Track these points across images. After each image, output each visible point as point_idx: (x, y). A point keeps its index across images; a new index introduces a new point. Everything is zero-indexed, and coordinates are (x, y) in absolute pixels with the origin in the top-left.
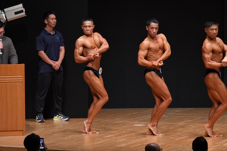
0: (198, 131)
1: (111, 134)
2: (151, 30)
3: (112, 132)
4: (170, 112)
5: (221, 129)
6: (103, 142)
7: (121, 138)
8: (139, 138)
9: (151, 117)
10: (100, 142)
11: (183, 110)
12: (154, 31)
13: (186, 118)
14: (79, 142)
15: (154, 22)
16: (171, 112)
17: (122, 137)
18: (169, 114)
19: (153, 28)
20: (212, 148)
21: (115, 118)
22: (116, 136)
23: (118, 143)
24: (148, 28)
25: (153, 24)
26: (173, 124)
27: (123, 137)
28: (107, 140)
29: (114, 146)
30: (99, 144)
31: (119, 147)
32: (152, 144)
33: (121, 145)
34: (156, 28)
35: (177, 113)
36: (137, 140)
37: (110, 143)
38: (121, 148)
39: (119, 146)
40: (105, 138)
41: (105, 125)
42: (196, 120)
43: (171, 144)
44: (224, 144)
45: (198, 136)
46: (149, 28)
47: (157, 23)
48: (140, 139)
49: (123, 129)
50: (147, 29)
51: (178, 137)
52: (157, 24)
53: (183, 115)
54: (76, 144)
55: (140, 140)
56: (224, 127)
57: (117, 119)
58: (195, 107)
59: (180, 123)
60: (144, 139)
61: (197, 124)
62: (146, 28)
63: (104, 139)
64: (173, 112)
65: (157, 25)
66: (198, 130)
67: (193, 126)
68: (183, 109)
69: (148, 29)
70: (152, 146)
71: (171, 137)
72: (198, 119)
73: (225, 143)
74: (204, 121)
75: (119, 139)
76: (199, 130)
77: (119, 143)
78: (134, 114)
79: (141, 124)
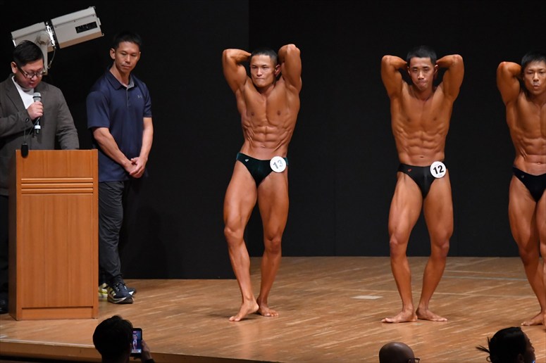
0: (507, 313)
1: (300, 317)
3: (303, 313)
6: (281, 335)
7: (324, 327)
8: (366, 328)
10: (275, 337)
11: (473, 263)
12: (420, 76)
13: (479, 281)
14: (225, 335)
17: (325, 325)
19: (416, 70)
21: (312, 280)
22: (314, 323)
23: (315, 339)
26: (449, 295)
27: (330, 326)
28: (292, 332)
29: (308, 346)
30: (273, 340)
31: (320, 349)
33: (325, 345)
34: (425, 69)
35: (459, 268)
36: (361, 333)
37: (297, 339)
38: (324, 350)
39: (319, 346)
40: (285, 328)
42: (504, 287)
43: (443, 344)
45: (508, 323)
48: (369, 330)
51: (458, 327)
53: (472, 274)
54: (217, 340)
55: (370, 332)
57: (315, 282)
58: (501, 256)
60: (378, 330)
61: (506, 296)
63: (285, 330)
64: (451, 265)
66: (508, 311)
67: (496, 302)
68: (474, 260)
71: (444, 326)
72: (509, 283)
74: (524, 288)
75: (319, 329)
76: (512, 310)
77: (318, 339)
78: (355, 272)
79: (373, 295)
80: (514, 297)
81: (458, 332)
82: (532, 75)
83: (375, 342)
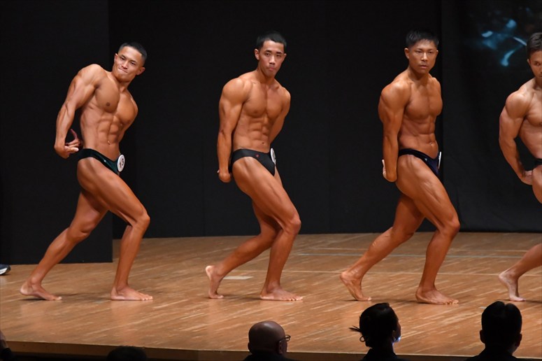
0: (380, 290)
1: (169, 300)
2: (264, 57)
3: (170, 295)
4: (313, 245)
6: (147, 320)
7: (192, 310)
8: (236, 310)
9: (268, 258)
10: (141, 321)
11: (347, 240)
12: (273, 60)
13: (352, 257)
14: (88, 321)
15: (273, 40)
16: (317, 244)
17: (194, 307)
18: (314, 248)
19: (269, 53)
20: (413, 330)
21: (180, 261)
22: (181, 305)
23: (184, 323)
24: (259, 53)
25: (271, 43)
26: (321, 274)
27: (198, 308)
28: (159, 316)
29: (175, 330)
30: (139, 325)
31: (187, 333)
32: (266, 325)
33: (193, 328)
34: (278, 54)
35: (331, 246)
36: (231, 314)
37: (164, 323)
38: (192, 334)
39: (186, 330)
40: (152, 311)
41: (155, 278)
43: (315, 323)
44: (442, 319)
46: (261, 53)
47: (280, 42)
48: (239, 312)
49: (198, 289)
50: (257, 56)
51: (330, 306)
52: (281, 45)
53: (344, 251)
54: (81, 327)
55: (241, 313)
57: (184, 263)
59: (338, 269)
60: (249, 311)
61: (379, 273)
62: (256, 53)
63: (152, 314)
64: (323, 243)
65: (279, 48)
66: (381, 288)
67: (369, 279)
68: (346, 237)
69: (260, 57)
70: (266, 328)
71: (315, 305)
75: (187, 311)
76: (384, 287)
77: (186, 322)
78: (225, 251)
79: (243, 276)
81: (329, 310)
83: (245, 324)
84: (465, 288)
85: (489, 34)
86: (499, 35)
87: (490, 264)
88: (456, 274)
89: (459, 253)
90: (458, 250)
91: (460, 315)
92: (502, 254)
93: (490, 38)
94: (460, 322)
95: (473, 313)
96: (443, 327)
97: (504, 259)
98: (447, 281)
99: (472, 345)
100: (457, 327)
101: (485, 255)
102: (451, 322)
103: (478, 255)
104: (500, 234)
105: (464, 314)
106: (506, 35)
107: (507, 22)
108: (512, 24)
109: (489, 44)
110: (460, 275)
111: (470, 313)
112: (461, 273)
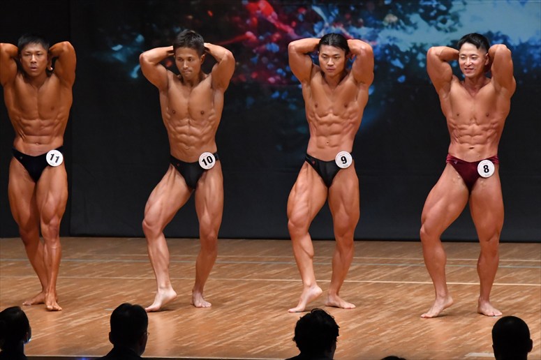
5: (65, 287)
20: (42, 332)
42: (6, 268)
44: (69, 321)
45: (9, 304)
56: (70, 283)
66: (9, 292)
72: (11, 264)
73: (73, 320)
74: (25, 268)
80: (15, 277)
82: (29, 57)
84: (92, 291)
85: (119, 47)
86: (129, 49)
87: (114, 268)
88: (83, 277)
89: (86, 258)
90: (84, 254)
91: (86, 317)
92: (126, 258)
93: (119, 51)
94: (87, 324)
95: (99, 315)
96: (71, 329)
97: (129, 263)
98: (74, 284)
99: (98, 346)
100: (84, 329)
101: (110, 259)
102: (78, 324)
103: (103, 259)
104: (125, 238)
105: (90, 316)
106: (135, 50)
107: (136, 37)
108: (140, 38)
109: (119, 57)
110: (87, 279)
111: (96, 315)
112: (87, 276)
